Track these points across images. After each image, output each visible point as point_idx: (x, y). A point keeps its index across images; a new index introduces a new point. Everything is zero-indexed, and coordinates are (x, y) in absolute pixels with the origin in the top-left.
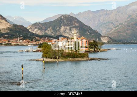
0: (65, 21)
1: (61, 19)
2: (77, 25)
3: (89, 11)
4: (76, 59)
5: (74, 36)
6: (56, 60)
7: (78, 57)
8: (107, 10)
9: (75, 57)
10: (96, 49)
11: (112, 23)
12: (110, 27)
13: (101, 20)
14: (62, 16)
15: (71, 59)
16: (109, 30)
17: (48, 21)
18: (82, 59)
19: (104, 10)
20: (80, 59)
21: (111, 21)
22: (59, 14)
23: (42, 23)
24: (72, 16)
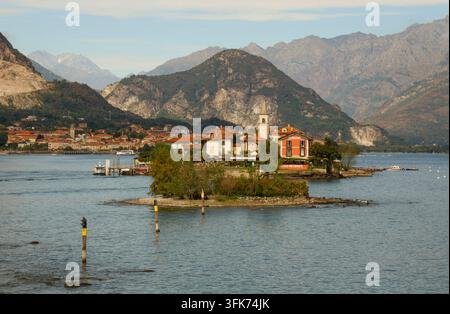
0: (230, 71)
1: (218, 63)
2: (271, 85)
3: (312, 37)
4: (267, 201)
5: (261, 120)
6: (198, 203)
7: (271, 196)
8: (372, 37)
9: (261, 195)
10: (333, 170)
11: (389, 80)
12: (383, 93)
13: (351, 71)
14: (219, 55)
15: (249, 201)
16: (380, 104)
17: (174, 72)
18: (287, 202)
19: (365, 35)
20: (279, 201)
21: (387, 72)
22: (209, 49)
23: (152, 78)
24: (254, 54)
